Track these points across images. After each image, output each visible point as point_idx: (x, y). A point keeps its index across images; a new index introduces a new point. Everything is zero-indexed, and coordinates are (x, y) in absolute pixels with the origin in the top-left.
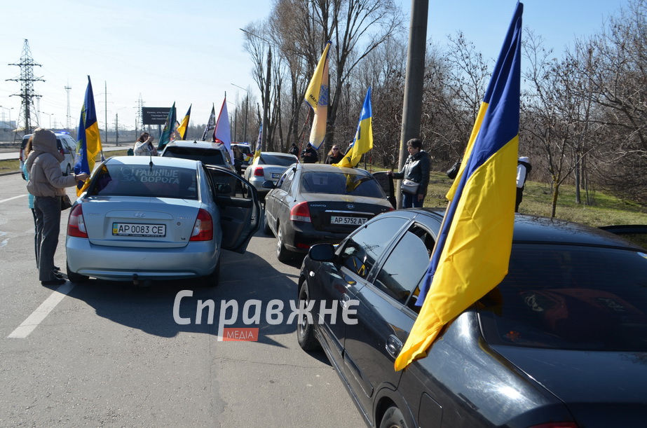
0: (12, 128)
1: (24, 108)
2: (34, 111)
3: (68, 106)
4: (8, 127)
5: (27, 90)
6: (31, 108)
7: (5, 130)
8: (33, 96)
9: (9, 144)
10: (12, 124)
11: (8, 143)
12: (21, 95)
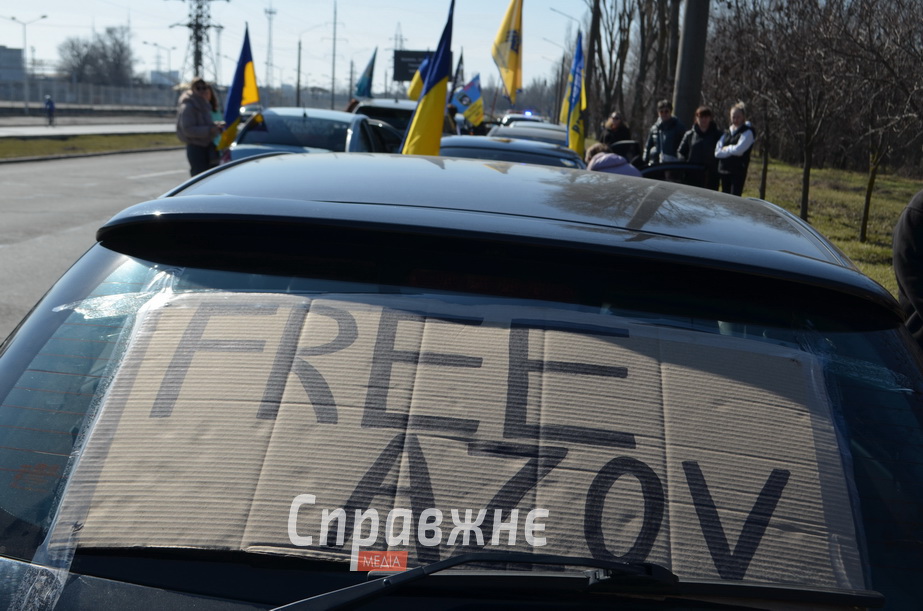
0: (172, 83)
1: (192, 48)
2: (209, 54)
3: (270, 45)
4: (166, 81)
5: (199, 16)
6: (205, 48)
7: (161, 87)
8: (208, 26)
9: (165, 112)
10: (173, 76)
11: (165, 108)
12: (190, 26)
